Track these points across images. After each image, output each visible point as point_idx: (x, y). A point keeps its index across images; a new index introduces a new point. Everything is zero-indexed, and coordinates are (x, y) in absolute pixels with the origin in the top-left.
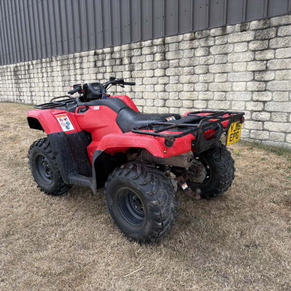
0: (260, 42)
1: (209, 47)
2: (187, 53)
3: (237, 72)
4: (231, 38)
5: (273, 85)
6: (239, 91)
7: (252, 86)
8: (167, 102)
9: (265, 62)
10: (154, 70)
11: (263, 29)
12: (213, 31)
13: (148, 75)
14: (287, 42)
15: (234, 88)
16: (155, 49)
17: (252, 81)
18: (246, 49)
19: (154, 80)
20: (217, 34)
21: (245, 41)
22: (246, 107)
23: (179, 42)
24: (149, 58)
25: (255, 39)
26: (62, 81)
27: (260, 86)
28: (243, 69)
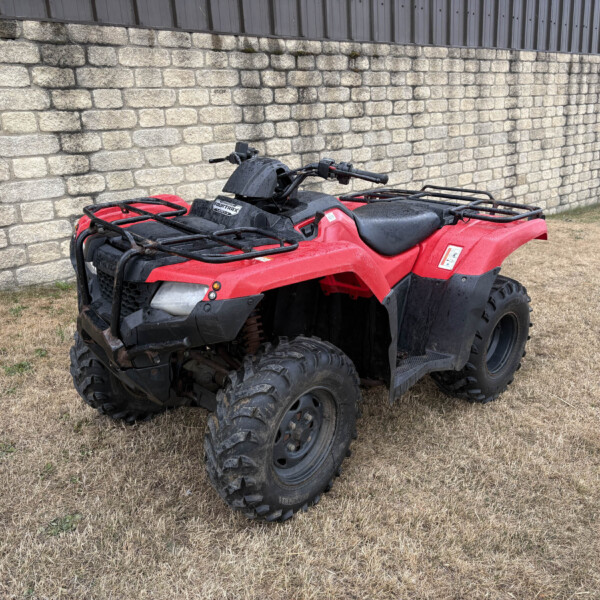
0: (55, 69)
3: (18, 134)
5: (103, 160)
6: (33, 178)
7: (61, 164)
9: (77, 114)
11: (57, 44)
14: (110, 77)
15: (19, 173)
17: (57, 153)
18: (27, 82)
21: (20, 63)
22: (56, 212)
25: (43, 62)
27: (79, 163)
28: (30, 126)
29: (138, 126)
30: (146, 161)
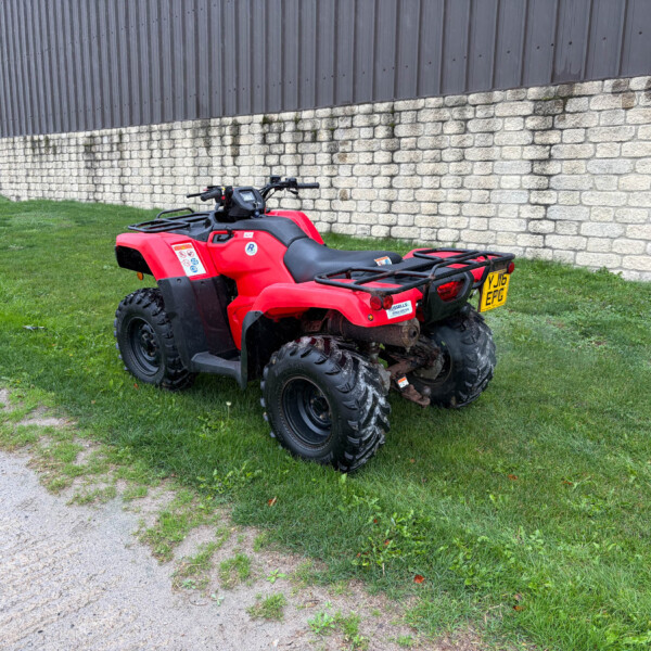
0: (541, 118)
1: (467, 120)
2: (430, 129)
3: (509, 160)
4: (500, 110)
5: (558, 181)
6: (510, 189)
7: (530, 181)
8: (394, 205)
9: (548, 148)
10: (373, 152)
11: (545, 100)
12: (472, 97)
13: (362, 161)
14: (577, 120)
15: (503, 185)
16: (377, 119)
17: (529, 174)
18: (521, 127)
19: (374, 169)
20: (478, 102)
21: (520, 116)
22: (519, 213)
23: (418, 110)
24: (366, 133)
25: (535, 113)
26: (194, 165)
27: (541, 182)
28: (516, 156)
29: (594, 157)
30: (594, 185)
